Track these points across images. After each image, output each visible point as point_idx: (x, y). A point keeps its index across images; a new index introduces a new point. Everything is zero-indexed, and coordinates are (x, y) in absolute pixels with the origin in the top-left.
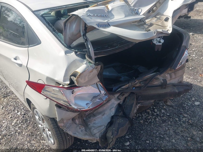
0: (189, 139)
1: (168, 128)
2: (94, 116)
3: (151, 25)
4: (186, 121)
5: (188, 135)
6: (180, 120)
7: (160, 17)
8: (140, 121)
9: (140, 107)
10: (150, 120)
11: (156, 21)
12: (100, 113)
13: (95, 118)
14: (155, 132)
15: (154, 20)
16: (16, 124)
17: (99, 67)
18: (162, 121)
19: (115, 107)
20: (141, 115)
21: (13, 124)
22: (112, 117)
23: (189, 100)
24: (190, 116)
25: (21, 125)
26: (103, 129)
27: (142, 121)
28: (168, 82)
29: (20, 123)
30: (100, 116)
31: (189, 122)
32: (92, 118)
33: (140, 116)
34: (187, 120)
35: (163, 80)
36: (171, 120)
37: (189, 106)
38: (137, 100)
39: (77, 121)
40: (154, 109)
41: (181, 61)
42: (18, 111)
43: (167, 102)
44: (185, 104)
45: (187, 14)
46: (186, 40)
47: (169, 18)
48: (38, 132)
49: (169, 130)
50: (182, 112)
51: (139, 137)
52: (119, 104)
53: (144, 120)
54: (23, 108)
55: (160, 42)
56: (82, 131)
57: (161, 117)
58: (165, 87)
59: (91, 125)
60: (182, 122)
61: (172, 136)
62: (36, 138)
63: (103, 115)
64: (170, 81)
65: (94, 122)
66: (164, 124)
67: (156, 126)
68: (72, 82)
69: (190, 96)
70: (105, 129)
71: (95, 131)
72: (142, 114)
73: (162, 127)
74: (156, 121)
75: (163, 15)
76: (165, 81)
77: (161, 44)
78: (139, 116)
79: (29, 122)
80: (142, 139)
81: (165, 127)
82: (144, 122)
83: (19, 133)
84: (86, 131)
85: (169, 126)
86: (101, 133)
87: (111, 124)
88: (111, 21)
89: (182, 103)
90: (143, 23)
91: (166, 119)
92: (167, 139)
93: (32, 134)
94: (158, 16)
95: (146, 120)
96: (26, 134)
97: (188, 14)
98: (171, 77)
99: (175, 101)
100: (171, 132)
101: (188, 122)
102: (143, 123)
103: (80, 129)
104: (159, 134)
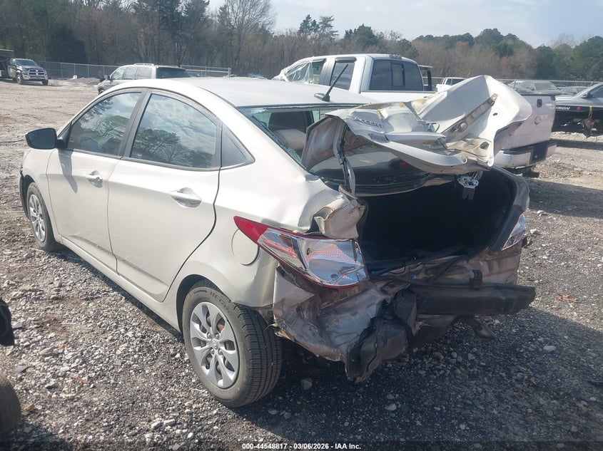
0: (530, 410)
1: (483, 389)
2: (337, 312)
3: (457, 151)
4: (523, 379)
5: (527, 405)
6: (510, 377)
7: (472, 141)
8: (419, 372)
9: (422, 327)
10: (442, 372)
11: (465, 146)
12: (347, 310)
13: (338, 316)
14: (452, 394)
15: (461, 145)
16: (125, 353)
17: (363, 208)
18: (469, 376)
19: (378, 304)
20: (420, 361)
21: (119, 352)
22: (373, 320)
23: (531, 341)
24: (532, 370)
25: (139, 355)
26: (354, 338)
27: (423, 373)
28: (484, 279)
29: (135, 352)
30: (348, 314)
31: (530, 381)
32: (332, 315)
33: (418, 363)
34: (526, 377)
35: (473, 271)
36: (491, 376)
37: (530, 352)
38: (418, 309)
39: (305, 315)
40: (450, 352)
41: (511, 236)
42: (126, 330)
43: (481, 329)
44: (521, 348)
45: (528, 165)
46: (521, 196)
47: (488, 144)
48: (181, 372)
49: (485, 392)
50: (515, 362)
51: (419, 399)
52: (384, 302)
53: (427, 372)
54: (137, 324)
55: (471, 184)
56: (313, 334)
57: (466, 368)
58: (477, 287)
59: (331, 328)
60: (514, 381)
61: (491, 403)
62: (178, 382)
63: (354, 314)
64: (489, 278)
65: (337, 323)
66: (473, 382)
67: (455, 384)
68: (315, 226)
69: (533, 333)
70: (358, 339)
71: (339, 341)
72: (422, 360)
73: (469, 387)
74: (455, 375)
75: (478, 138)
76: (478, 274)
77: (473, 187)
78: (416, 364)
79: (158, 353)
80: (425, 403)
81: (475, 386)
82: (428, 374)
83: (137, 371)
84: (321, 336)
85: (485, 386)
86: (350, 345)
87: (369, 332)
88: (390, 133)
89: (514, 347)
90: (442, 147)
91: (477, 372)
92: (482, 407)
93: (167, 375)
94: (469, 140)
95: (432, 371)
96: (153, 374)
97: (531, 167)
98: (491, 268)
99: (500, 341)
100: (491, 395)
101: (528, 381)
102: (425, 377)
103: (310, 330)
104: (463, 398)
